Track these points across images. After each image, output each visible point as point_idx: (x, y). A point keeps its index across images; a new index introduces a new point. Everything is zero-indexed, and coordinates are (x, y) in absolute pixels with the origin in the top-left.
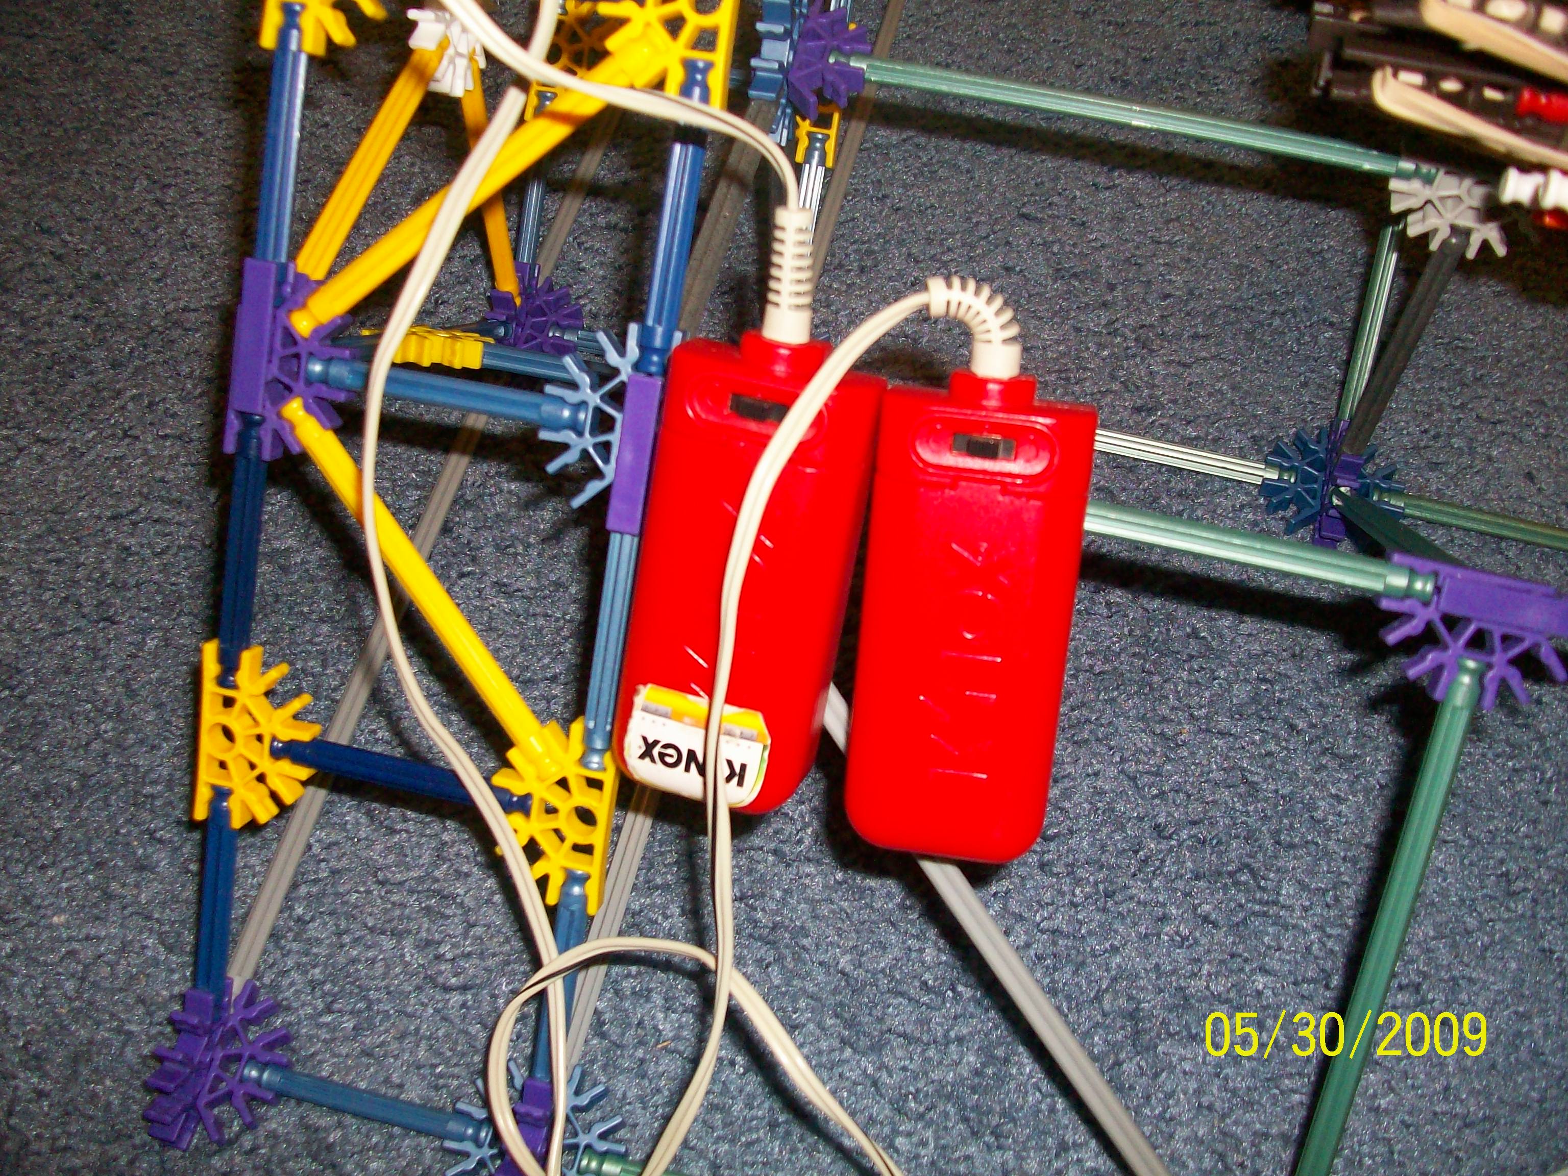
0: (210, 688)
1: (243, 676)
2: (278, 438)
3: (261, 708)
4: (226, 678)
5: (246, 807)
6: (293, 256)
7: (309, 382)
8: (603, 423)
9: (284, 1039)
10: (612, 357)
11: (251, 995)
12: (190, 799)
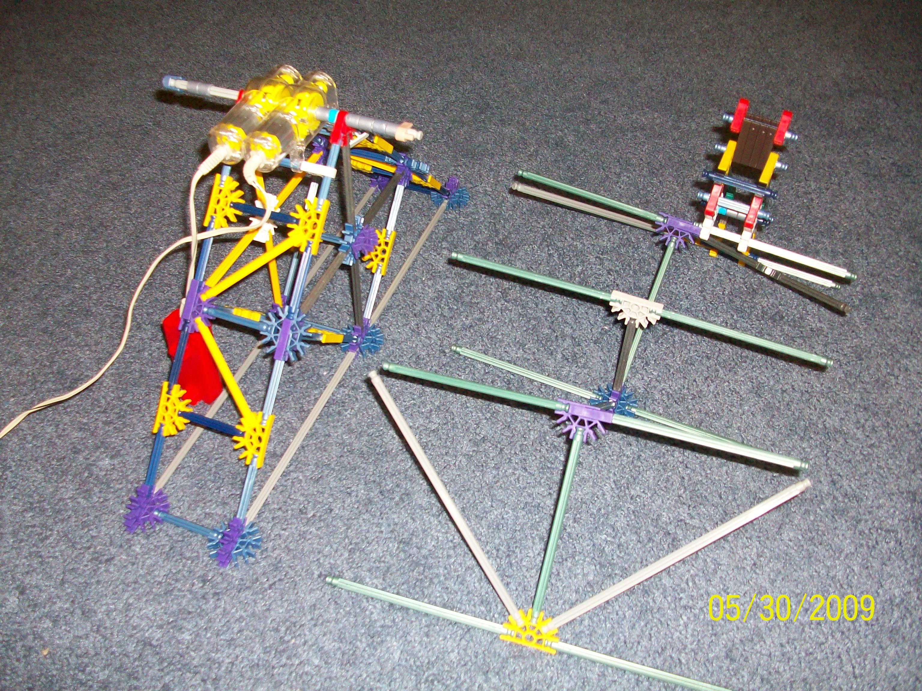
0: (164, 395)
1: (173, 392)
2: (193, 327)
3: (177, 401)
4: (168, 393)
5: (168, 430)
6: (205, 280)
7: (203, 313)
8: (277, 331)
9: (167, 506)
10: (281, 314)
11: (160, 493)
12: (153, 426)
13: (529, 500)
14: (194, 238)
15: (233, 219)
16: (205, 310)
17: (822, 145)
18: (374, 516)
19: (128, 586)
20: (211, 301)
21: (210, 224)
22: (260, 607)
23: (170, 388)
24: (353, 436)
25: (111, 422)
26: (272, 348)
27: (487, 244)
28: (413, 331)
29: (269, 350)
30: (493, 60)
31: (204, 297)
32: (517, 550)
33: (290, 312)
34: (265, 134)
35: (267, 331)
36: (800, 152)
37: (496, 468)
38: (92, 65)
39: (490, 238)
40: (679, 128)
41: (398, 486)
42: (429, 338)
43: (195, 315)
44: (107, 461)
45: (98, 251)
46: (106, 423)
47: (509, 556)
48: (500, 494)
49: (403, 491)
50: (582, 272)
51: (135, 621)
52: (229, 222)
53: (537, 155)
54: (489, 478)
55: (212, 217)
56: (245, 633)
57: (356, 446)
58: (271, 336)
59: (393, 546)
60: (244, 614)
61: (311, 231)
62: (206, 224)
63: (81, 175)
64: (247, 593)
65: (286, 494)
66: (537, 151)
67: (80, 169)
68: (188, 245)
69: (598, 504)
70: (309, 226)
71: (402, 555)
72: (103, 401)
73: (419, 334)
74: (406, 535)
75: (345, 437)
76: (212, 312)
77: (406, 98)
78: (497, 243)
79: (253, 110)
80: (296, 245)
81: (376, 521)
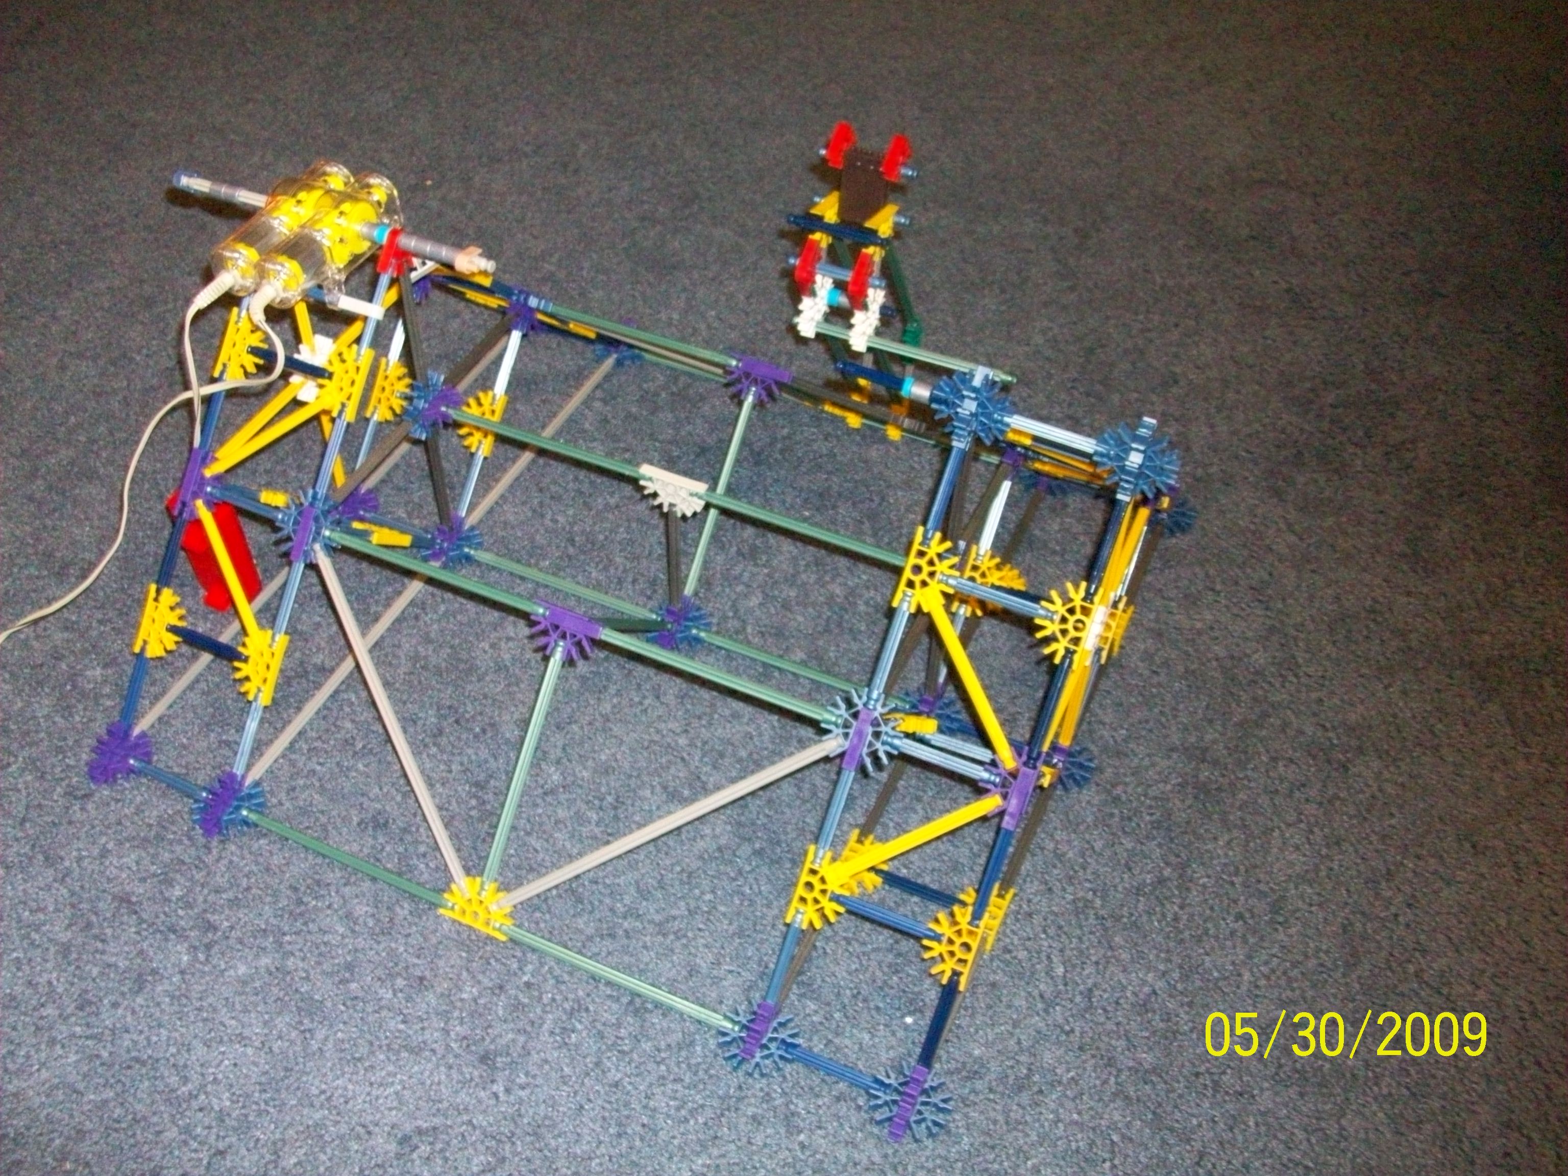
2: (192, 513)
6: (214, 449)
7: (206, 494)
13: (657, 738)
14: (198, 391)
15: (252, 369)
16: (209, 489)
17: (1185, 261)
18: (442, 751)
19: (108, 827)
20: (218, 478)
21: (222, 373)
22: (276, 860)
23: (158, 592)
24: (431, 648)
25: (110, 621)
26: (290, 544)
27: (658, 395)
28: (534, 511)
29: (284, 548)
30: (718, 128)
31: (208, 473)
32: (629, 802)
33: (314, 497)
34: (283, 259)
35: (283, 521)
36: (1148, 271)
37: (618, 693)
38: (134, 126)
39: (664, 388)
40: (973, 232)
41: (481, 714)
42: (556, 521)
43: (196, 495)
44: (98, 671)
45: (115, 392)
46: (100, 622)
47: (615, 808)
48: (617, 729)
49: (486, 720)
50: (789, 437)
51: (112, 872)
52: (247, 375)
53: (756, 269)
54: (606, 708)
55: (225, 365)
56: (254, 891)
57: (433, 660)
58: (288, 529)
59: (464, 789)
60: (254, 868)
61: (347, 390)
62: (216, 374)
63: (102, 286)
64: (262, 842)
65: (331, 720)
66: (755, 264)
67: (103, 278)
68: (189, 403)
69: (750, 747)
70: (346, 384)
71: (474, 802)
72: (101, 594)
73: (542, 516)
74: (482, 777)
75: (420, 649)
76: (217, 493)
77: (578, 184)
78: (673, 394)
79: (275, 223)
80: (327, 407)
81: (445, 757)
